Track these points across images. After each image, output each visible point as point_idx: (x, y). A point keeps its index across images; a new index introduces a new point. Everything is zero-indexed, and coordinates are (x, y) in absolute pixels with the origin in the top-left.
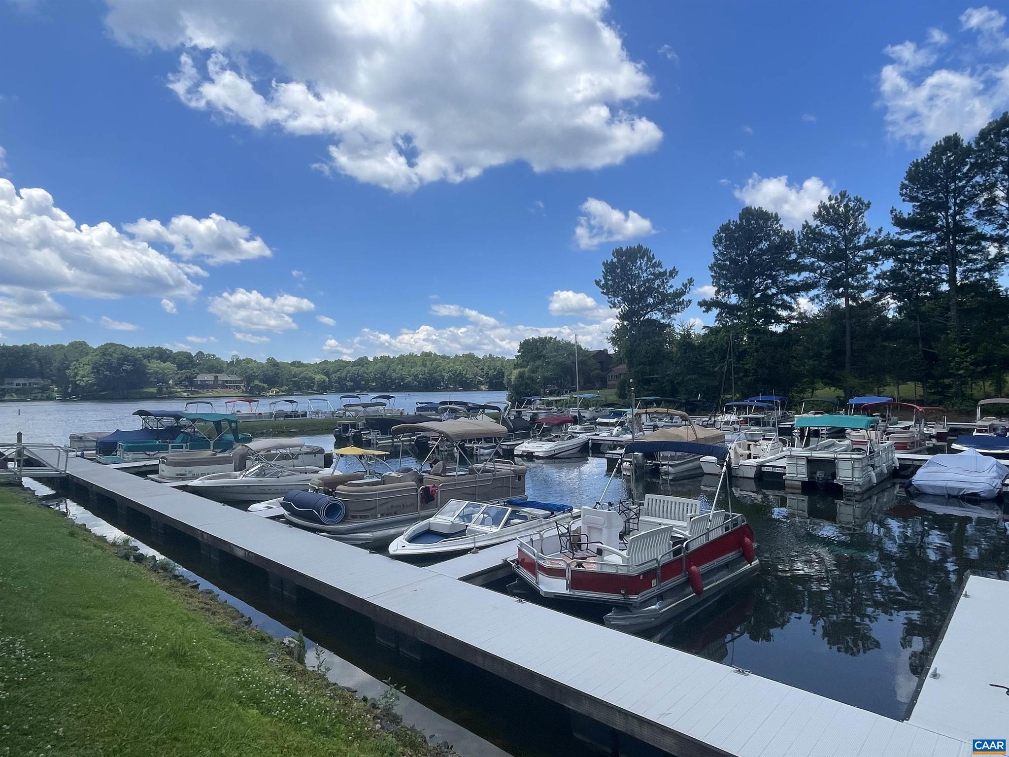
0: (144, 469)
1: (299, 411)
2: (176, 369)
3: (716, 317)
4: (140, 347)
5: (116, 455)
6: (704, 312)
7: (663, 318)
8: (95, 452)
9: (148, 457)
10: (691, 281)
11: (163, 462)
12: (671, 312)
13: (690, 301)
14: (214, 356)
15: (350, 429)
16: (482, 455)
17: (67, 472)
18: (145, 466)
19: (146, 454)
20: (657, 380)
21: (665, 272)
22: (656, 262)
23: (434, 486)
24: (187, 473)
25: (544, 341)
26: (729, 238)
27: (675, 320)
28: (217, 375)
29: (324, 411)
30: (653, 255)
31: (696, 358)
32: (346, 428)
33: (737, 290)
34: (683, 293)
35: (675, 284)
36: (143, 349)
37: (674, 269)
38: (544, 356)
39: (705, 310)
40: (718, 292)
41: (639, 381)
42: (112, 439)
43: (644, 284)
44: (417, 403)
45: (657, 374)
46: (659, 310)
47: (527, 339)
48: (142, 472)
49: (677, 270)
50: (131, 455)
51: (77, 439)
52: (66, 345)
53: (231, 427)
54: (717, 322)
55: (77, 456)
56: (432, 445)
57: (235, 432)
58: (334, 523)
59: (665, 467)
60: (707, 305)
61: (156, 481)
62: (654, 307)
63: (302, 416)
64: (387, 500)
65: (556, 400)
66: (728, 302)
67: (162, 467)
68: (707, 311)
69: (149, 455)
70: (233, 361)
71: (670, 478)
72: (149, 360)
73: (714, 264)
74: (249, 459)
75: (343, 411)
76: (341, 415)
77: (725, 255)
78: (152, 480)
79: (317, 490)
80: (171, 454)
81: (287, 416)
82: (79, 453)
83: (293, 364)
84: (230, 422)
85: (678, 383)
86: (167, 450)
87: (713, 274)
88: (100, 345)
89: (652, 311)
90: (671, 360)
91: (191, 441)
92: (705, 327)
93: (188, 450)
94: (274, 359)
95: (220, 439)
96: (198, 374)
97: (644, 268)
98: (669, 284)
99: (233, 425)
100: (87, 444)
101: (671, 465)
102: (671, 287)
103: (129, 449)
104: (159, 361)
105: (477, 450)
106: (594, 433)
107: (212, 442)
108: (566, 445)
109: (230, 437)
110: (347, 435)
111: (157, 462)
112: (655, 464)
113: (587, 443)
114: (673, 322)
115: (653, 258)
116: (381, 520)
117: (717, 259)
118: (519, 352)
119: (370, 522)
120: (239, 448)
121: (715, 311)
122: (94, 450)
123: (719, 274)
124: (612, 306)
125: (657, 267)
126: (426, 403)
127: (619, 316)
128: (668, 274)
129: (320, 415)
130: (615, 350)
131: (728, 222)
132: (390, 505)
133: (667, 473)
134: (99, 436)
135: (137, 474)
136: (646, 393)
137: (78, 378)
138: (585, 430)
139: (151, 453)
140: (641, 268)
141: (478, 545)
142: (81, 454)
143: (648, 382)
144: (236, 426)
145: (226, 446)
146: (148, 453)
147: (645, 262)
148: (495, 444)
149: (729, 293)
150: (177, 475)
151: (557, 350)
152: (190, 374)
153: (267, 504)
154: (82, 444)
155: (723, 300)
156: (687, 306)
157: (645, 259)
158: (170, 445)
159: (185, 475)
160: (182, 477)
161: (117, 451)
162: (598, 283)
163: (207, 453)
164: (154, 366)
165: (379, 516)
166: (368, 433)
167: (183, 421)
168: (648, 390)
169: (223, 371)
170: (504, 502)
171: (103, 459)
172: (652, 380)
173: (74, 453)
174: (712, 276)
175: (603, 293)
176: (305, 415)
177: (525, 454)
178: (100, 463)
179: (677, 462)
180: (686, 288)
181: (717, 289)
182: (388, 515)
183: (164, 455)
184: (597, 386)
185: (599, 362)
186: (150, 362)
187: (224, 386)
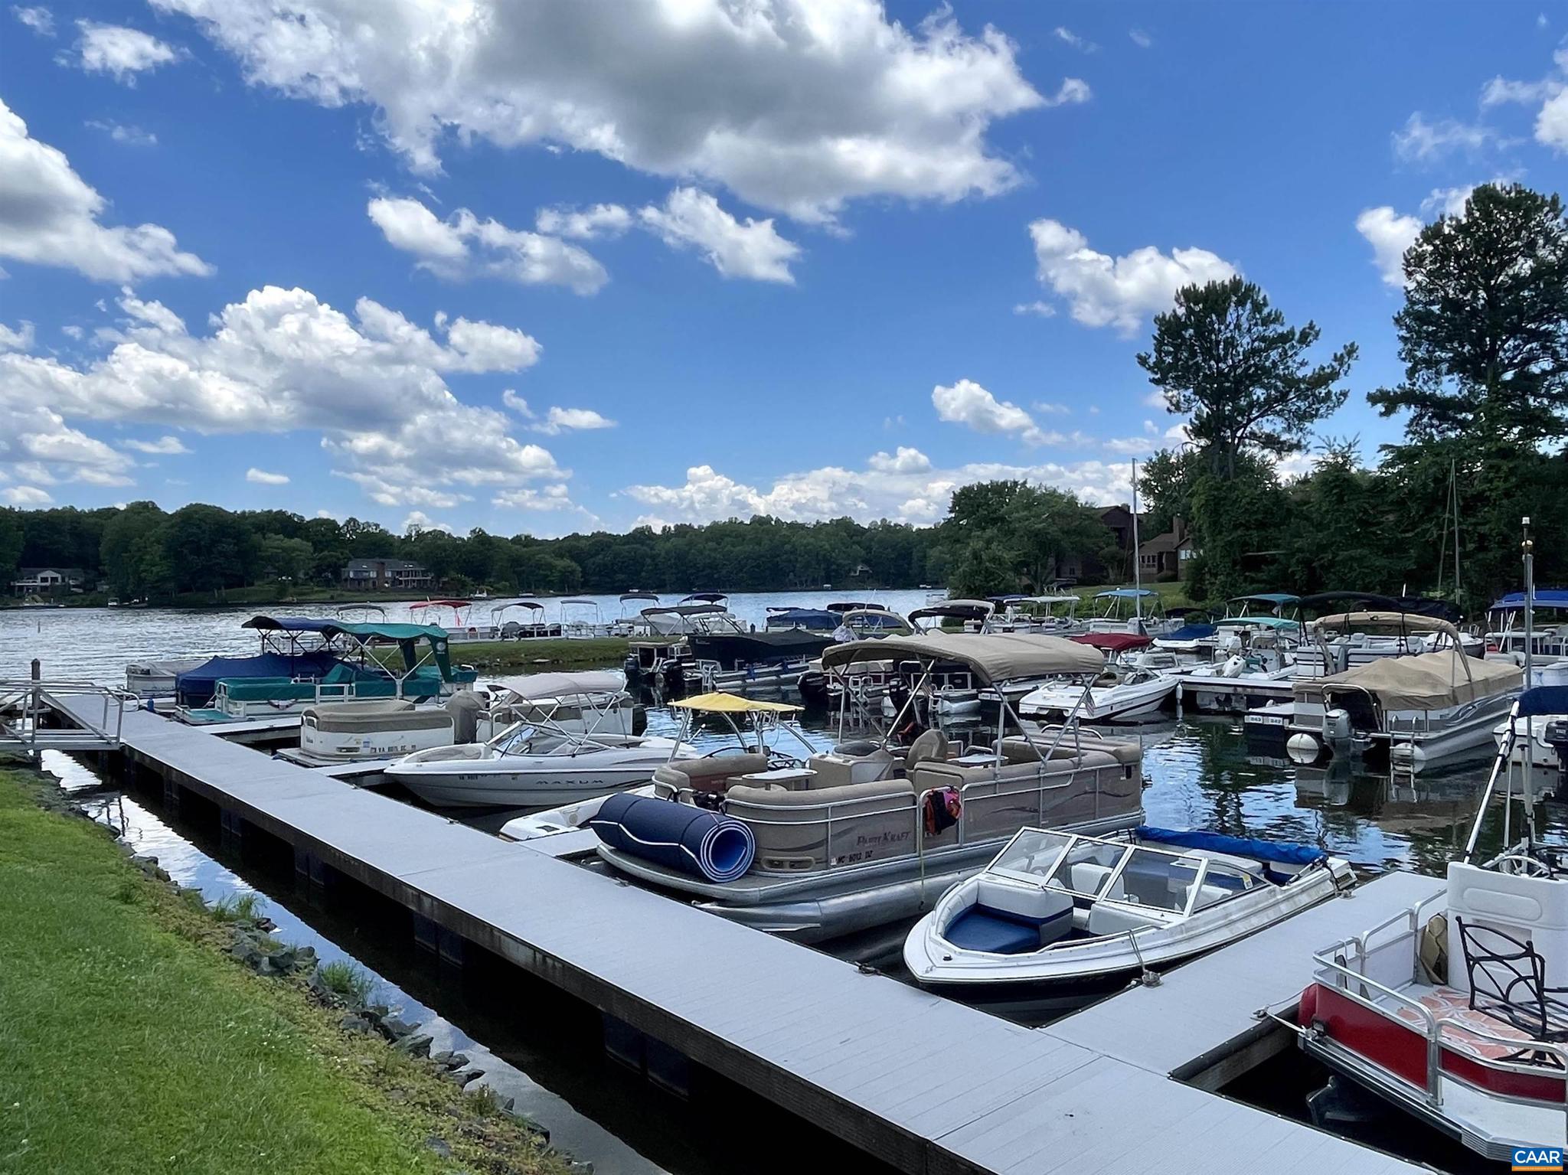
0: (269, 736)
1: (547, 625)
2: (311, 550)
3: (1409, 426)
4: (247, 510)
5: (213, 706)
6: (1382, 414)
7: (1289, 429)
8: (173, 700)
9: (275, 710)
10: (1351, 351)
11: (311, 723)
12: (1304, 416)
13: (1345, 394)
14: (377, 526)
15: (656, 659)
16: (947, 714)
17: (121, 740)
18: (272, 729)
19: (272, 704)
20: (1273, 560)
21: (1292, 332)
22: (1269, 314)
23: (952, 791)
24: (361, 746)
25: (1000, 490)
26: (1442, 256)
27: (1312, 434)
28: (383, 560)
29: (591, 623)
30: (1264, 298)
31: (1366, 512)
32: (647, 656)
33: (1458, 365)
34: (1334, 376)
35: (1311, 360)
36: (253, 514)
37: (1311, 327)
38: (1002, 519)
39: (1383, 410)
40: (1411, 373)
41: (1235, 563)
42: (207, 675)
43: (1246, 359)
44: (768, 609)
45: (1277, 547)
46: (1279, 414)
47: (967, 485)
48: (271, 743)
49: (1317, 328)
50: (242, 707)
51: (139, 674)
52: (122, 507)
53: (435, 650)
54: (1410, 436)
55: (141, 708)
56: (833, 691)
57: (443, 660)
58: (730, 879)
59: (1401, 746)
60: (1388, 401)
61: (297, 762)
62: (1266, 407)
63: (553, 633)
64: (848, 826)
65: (1053, 603)
66: (1438, 393)
67: (307, 732)
68: (1388, 412)
69: (278, 706)
70: (410, 536)
71: (1418, 768)
72: (264, 535)
73: (1407, 313)
74: (484, 717)
75: (628, 625)
76: (624, 632)
77: (1431, 292)
78: (289, 760)
79: (676, 795)
80: (322, 706)
81: (525, 633)
82: (144, 702)
83: (517, 540)
84: (434, 640)
85: (1322, 566)
86: (313, 696)
87: (1403, 333)
88: (179, 508)
89: (1261, 416)
90: (1307, 519)
91: (357, 679)
92: (1384, 447)
93: (352, 697)
94: (484, 533)
95: (414, 676)
96: (350, 559)
97: (1245, 326)
98: (1298, 359)
99: (440, 646)
100: (160, 684)
101: (1418, 743)
102: (1303, 364)
103: (238, 695)
104: (281, 536)
105: (936, 702)
106: (1179, 670)
107: (399, 682)
108: (1136, 695)
109: (435, 672)
110: (650, 670)
111: (297, 721)
112: (1374, 740)
113: (1173, 692)
114: (1309, 438)
115: (1265, 304)
116: (838, 872)
117: (1413, 303)
118: (951, 512)
119: (814, 876)
120: (459, 694)
121: (1406, 413)
122: (171, 696)
123: (1418, 333)
124: (1173, 408)
125: (1274, 321)
126: (785, 609)
127: (1189, 427)
128: (1297, 336)
129: (584, 632)
130: (1149, 506)
131: (1438, 219)
132: (853, 836)
133: (1407, 760)
134: (180, 669)
135: (259, 746)
136: (1250, 588)
137: (142, 567)
138: (1156, 663)
139: (282, 703)
140: (1238, 326)
141: (1149, 957)
142: (148, 703)
143: (1254, 564)
144: (446, 650)
145: (425, 691)
146: (276, 702)
147: (1248, 312)
148: (974, 691)
149: (1438, 373)
150: (340, 749)
151: (1028, 507)
152: (335, 560)
153: (542, 819)
154: (150, 685)
155: (1425, 388)
156: (1340, 403)
157: (1249, 306)
158: (318, 687)
159: (356, 749)
160: (349, 754)
161: (214, 700)
162: (1143, 361)
163: (395, 705)
164: (275, 542)
165: (834, 863)
166: (695, 667)
167: (338, 641)
168: (1253, 581)
169: (393, 554)
170: (1130, 833)
171: (192, 713)
172: (1264, 560)
173: (134, 702)
174: (1402, 338)
175: (1153, 381)
176: (557, 631)
177: (1045, 712)
178: (183, 722)
179: (1433, 735)
180: (1341, 365)
181: (1410, 365)
182: (854, 859)
183: (311, 707)
184: (1112, 577)
185: (1115, 530)
186: (265, 538)
187: (395, 582)
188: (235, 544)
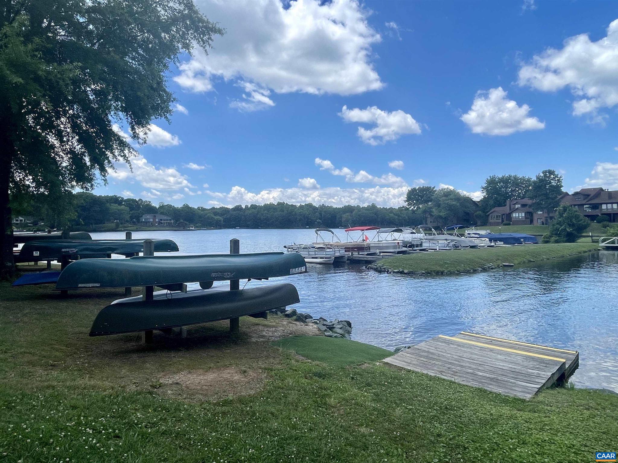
14: (149, 202)
28: (154, 215)
70: (160, 206)
72: (110, 204)
83: (199, 209)
94: (187, 205)
104: (116, 205)
152: (137, 214)
169: (156, 213)
186: (111, 206)
187: (160, 223)
188: (99, 208)
